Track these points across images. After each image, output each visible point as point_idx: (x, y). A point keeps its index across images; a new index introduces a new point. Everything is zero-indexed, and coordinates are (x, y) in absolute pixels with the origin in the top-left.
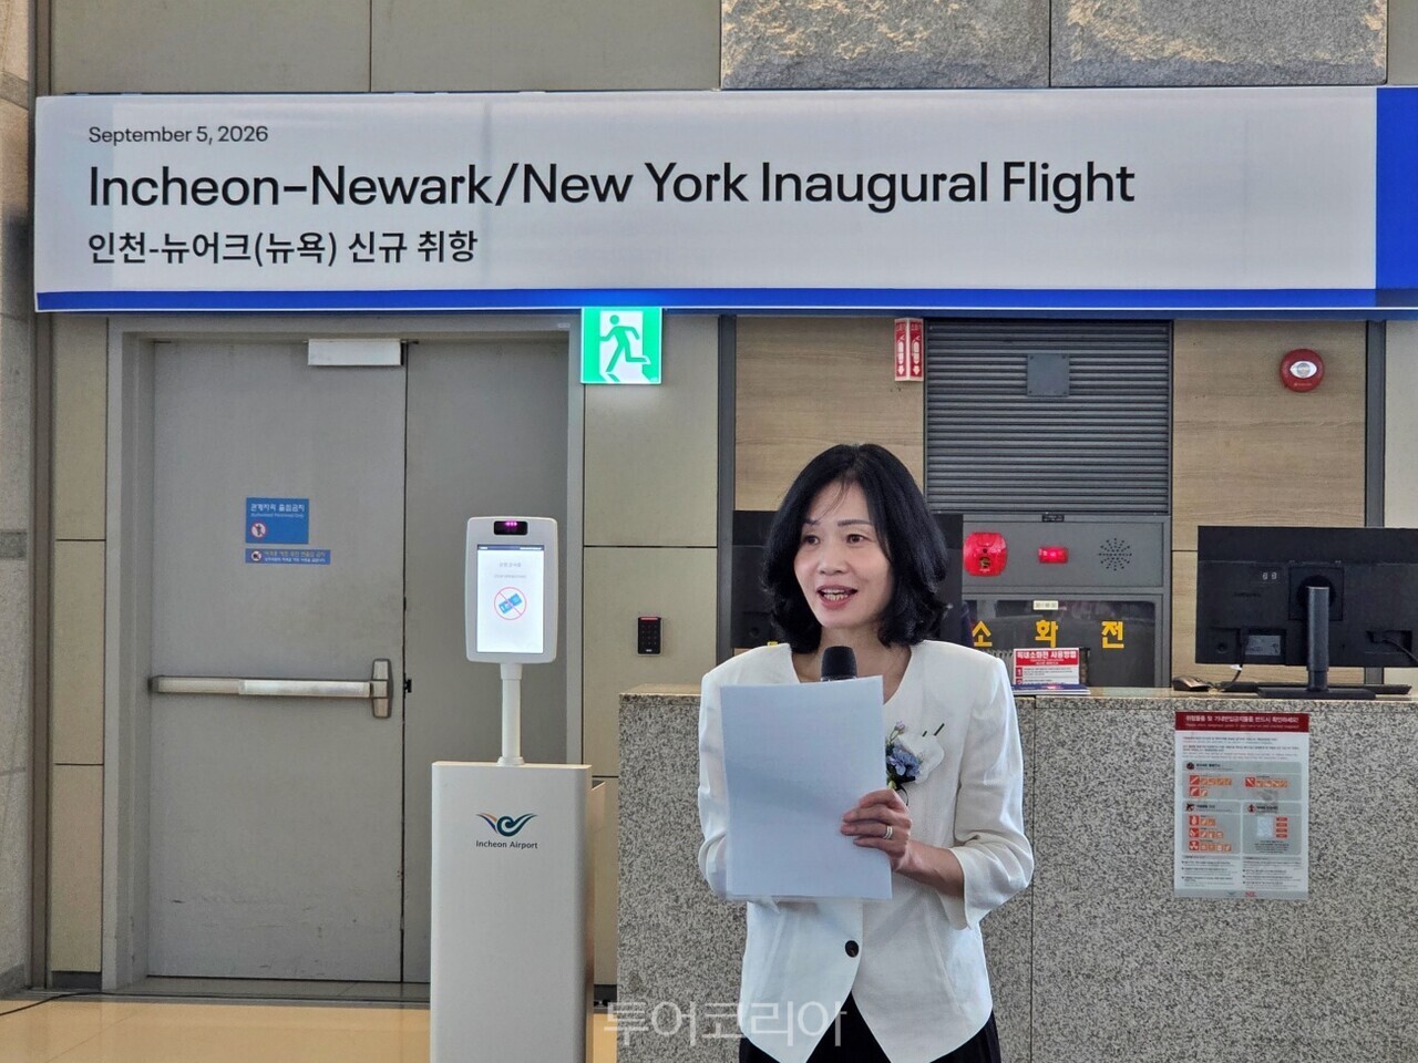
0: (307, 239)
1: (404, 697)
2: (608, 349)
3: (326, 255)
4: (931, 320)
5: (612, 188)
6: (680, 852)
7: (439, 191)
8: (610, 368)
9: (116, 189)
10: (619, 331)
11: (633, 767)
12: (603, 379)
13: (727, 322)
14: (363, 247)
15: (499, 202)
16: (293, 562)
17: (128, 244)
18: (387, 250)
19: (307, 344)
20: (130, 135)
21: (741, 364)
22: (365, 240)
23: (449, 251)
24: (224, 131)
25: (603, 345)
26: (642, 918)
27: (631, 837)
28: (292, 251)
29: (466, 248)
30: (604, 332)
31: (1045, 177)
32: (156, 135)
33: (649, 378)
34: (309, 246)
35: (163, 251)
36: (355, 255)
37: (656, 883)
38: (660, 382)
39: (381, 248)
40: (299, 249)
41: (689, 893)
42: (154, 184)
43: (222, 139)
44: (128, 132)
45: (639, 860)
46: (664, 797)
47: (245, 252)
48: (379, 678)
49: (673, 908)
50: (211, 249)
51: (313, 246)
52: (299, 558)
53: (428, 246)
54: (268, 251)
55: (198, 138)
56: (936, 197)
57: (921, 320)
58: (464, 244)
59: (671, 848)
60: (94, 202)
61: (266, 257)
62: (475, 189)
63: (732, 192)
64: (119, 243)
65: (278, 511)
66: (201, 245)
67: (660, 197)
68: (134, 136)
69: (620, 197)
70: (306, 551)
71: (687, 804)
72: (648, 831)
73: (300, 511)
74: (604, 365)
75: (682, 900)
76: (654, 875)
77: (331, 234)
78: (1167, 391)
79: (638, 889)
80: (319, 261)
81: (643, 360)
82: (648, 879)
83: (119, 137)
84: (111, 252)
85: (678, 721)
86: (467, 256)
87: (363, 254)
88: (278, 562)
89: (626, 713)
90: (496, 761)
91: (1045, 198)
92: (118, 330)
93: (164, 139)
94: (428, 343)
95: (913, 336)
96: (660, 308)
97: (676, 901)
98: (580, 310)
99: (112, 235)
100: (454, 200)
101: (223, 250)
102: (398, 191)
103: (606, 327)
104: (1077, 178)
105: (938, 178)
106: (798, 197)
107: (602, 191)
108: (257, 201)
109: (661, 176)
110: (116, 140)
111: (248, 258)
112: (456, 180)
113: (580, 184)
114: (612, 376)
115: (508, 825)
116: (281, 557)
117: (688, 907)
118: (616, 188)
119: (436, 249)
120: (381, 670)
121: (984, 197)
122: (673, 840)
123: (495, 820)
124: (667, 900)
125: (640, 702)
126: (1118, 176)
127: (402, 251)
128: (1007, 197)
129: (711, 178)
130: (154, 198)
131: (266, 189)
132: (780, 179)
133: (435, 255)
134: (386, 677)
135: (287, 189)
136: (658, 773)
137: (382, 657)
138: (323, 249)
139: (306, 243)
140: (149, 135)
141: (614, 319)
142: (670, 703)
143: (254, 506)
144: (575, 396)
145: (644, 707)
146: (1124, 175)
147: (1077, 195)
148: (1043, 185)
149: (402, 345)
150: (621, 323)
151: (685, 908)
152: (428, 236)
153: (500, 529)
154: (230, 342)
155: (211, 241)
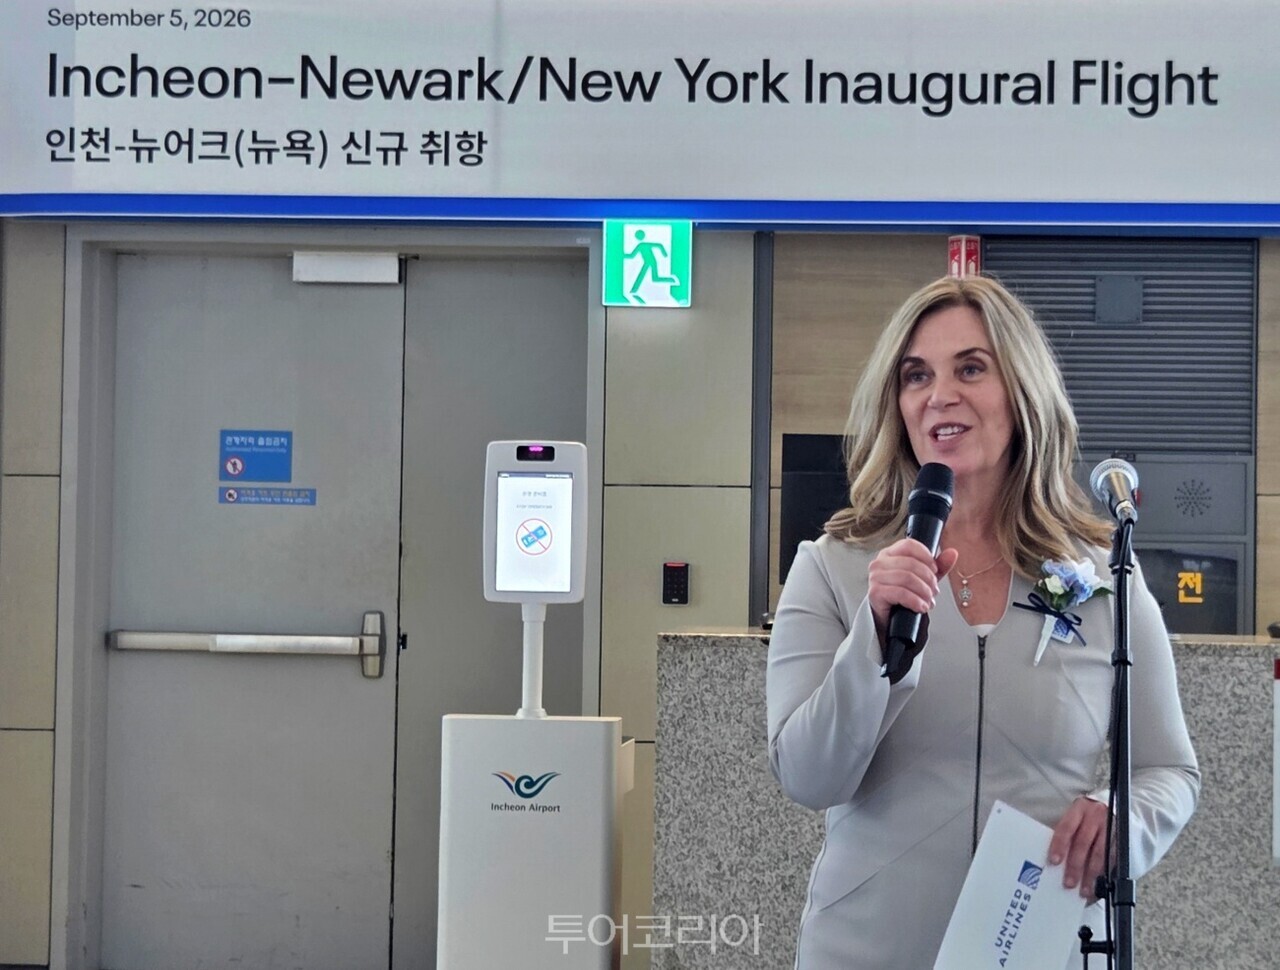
0: (295, 137)
1: (398, 654)
2: (632, 267)
3: (316, 156)
4: (989, 237)
5: (638, 87)
6: (724, 812)
7: (445, 85)
8: (635, 289)
9: (77, 79)
10: (645, 249)
11: (672, 716)
12: (627, 301)
13: (763, 238)
14: (358, 147)
15: (512, 99)
16: (273, 502)
17: (91, 140)
18: (385, 151)
19: (292, 258)
20: (95, 19)
21: (779, 287)
22: (361, 140)
23: (455, 153)
24: (200, 14)
25: (627, 262)
26: (680, 887)
27: (669, 795)
28: (277, 150)
29: (475, 151)
30: (628, 248)
31: (1119, 78)
32: (123, 19)
33: (678, 299)
34: (297, 145)
35: (131, 148)
36: (349, 156)
37: (696, 847)
38: (689, 305)
39: (378, 149)
40: (285, 148)
41: (732, 859)
42: (121, 73)
43: (199, 24)
44: (91, 14)
45: (677, 822)
46: (708, 751)
47: (223, 150)
48: (370, 632)
49: (714, 876)
50: (185, 148)
51: (301, 145)
52: (280, 498)
53: (432, 147)
54: (250, 150)
55: (171, 22)
56: (998, 99)
57: (978, 238)
58: (472, 146)
59: (712, 808)
60: (52, 92)
61: (248, 157)
62: (484, 84)
63: (771, 93)
64: (80, 139)
65: (256, 444)
66: (173, 142)
67: (692, 97)
68: (98, 19)
69: (648, 96)
70: (288, 490)
71: (732, 758)
72: (688, 788)
73: (282, 445)
74: (628, 284)
75: (725, 867)
76: (694, 838)
77: (322, 133)
78: (1252, 316)
79: (675, 854)
80: (308, 161)
81: (672, 280)
82: (687, 843)
83: (81, 19)
84: (72, 148)
85: (723, 663)
86: (475, 160)
87: (358, 154)
88: (256, 502)
89: (664, 655)
90: (514, 713)
91: (1119, 100)
92: (77, 239)
93: (133, 23)
94: (427, 259)
95: (969, 255)
96: (691, 222)
97: (719, 867)
98: (601, 223)
99: (72, 130)
100: (461, 95)
101: (198, 149)
102: (398, 85)
103: (630, 243)
104: (1155, 79)
105: (1001, 78)
106: (844, 99)
107: (627, 89)
108: (237, 93)
109: (692, 73)
110: (78, 23)
111: (228, 158)
112: (463, 74)
113: (602, 80)
114: (638, 298)
115: (528, 786)
116: (259, 496)
117: (732, 875)
118: (642, 87)
119: (440, 151)
120: (372, 623)
121: (1051, 99)
122: (716, 798)
123: (513, 779)
124: (708, 867)
125: (680, 642)
126: (1200, 77)
127: (402, 153)
128: (1077, 99)
129: (748, 77)
130: (121, 89)
131: (248, 80)
132: (824, 78)
133: (439, 158)
134: (379, 632)
135: (272, 80)
136: (700, 722)
137: (373, 609)
138: (312, 149)
139: (293, 142)
140: (116, 19)
141: (640, 234)
142: (714, 644)
143: (229, 439)
144: (595, 319)
145: (685, 648)
146: (1207, 76)
147: (1154, 98)
148: (1117, 86)
149: (400, 260)
150: (647, 239)
151: (728, 876)
152: (431, 136)
153: (523, 453)
154: (205, 254)
155: (185, 138)
